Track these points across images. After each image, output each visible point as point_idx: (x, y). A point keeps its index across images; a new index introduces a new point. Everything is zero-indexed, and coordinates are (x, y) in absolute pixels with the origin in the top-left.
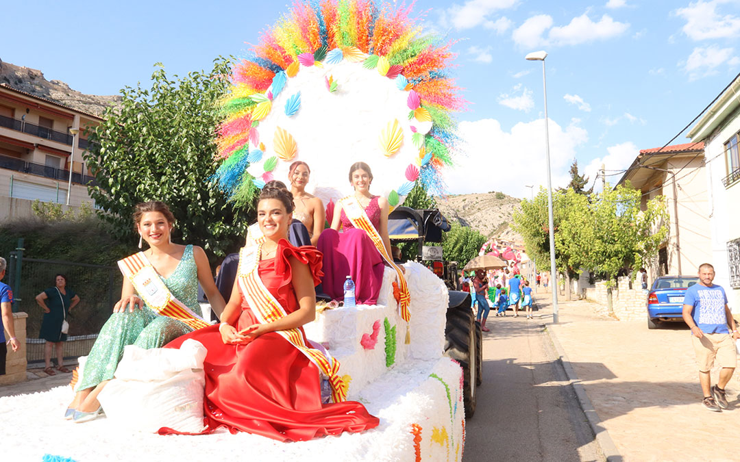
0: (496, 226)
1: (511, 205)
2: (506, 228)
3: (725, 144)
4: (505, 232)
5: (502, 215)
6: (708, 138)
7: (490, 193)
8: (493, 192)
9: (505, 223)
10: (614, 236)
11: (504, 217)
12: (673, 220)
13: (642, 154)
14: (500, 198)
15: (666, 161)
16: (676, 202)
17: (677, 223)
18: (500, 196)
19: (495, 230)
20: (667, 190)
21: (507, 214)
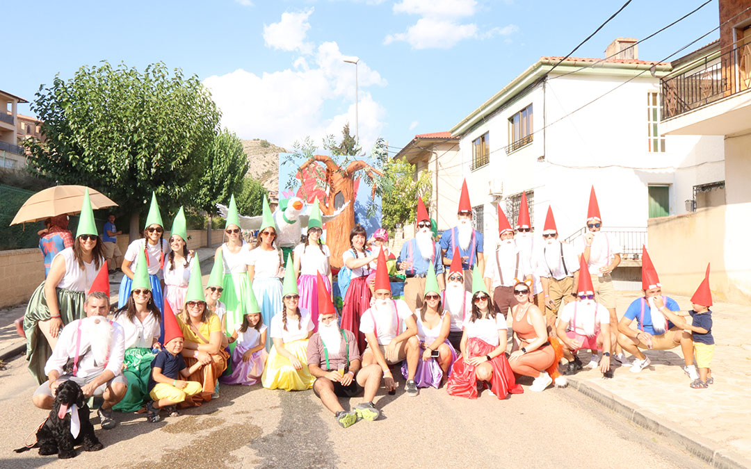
0: (260, 175)
1: (276, 154)
2: (270, 176)
3: (473, 142)
4: (269, 181)
5: (266, 164)
6: (463, 134)
7: (255, 140)
8: (258, 140)
9: (269, 172)
10: (394, 198)
11: (268, 166)
12: (434, 189)
13: (416, 138)
14: (265, 147)
15: (433, 144)
16: (437, 176)
17: (437, 191)
18: (265, 144)
19: (258, 179)
20: (432, 166)
21: (271, 163)
